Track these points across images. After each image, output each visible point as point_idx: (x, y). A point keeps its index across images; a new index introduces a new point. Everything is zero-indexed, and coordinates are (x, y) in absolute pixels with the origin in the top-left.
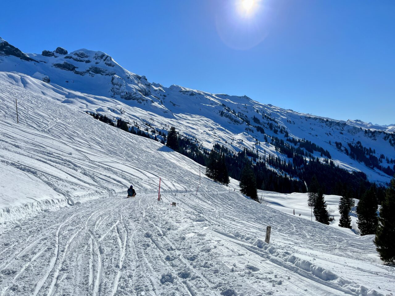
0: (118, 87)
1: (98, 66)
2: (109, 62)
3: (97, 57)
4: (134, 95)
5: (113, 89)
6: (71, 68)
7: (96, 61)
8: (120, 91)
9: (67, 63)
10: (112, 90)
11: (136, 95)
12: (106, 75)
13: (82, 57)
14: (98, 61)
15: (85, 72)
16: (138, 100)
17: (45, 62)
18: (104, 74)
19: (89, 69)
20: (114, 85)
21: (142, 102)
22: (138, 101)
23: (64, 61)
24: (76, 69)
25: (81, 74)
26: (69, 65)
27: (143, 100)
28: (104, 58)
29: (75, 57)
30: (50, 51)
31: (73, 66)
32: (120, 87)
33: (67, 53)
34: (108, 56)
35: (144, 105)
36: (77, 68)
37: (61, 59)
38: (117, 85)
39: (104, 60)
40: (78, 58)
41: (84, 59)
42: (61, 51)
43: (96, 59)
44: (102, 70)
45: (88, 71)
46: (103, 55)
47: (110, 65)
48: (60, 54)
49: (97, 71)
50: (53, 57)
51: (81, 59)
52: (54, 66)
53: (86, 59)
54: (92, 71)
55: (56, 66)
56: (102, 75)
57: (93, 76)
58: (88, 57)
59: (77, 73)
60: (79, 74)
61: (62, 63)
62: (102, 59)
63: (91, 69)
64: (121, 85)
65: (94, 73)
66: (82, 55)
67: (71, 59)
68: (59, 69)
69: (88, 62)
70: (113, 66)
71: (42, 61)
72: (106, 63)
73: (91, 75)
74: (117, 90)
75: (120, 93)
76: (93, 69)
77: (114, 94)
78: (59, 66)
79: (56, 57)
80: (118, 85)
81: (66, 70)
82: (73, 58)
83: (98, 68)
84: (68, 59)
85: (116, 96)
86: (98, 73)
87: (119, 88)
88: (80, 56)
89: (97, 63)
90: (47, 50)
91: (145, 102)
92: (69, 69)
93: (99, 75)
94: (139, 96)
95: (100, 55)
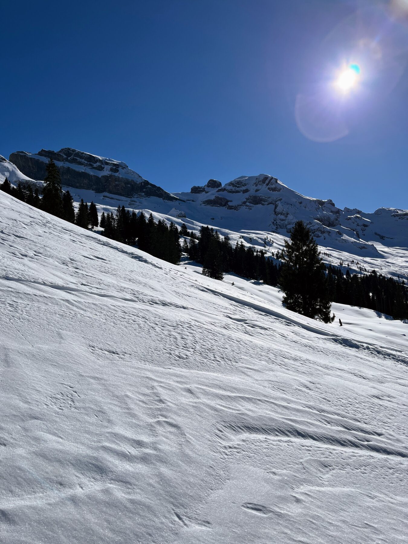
0: (282, 217)
1: (259, 194)
2: (273, 186)
3: (257, 182)
4: (308, 226)
5: (275, 221)
6: (223, 203)
7: (256, 188)
8: (286, 223)
9: (218, 197)
10: (273, 223)
11: (310, 225)
12: (268, 204)
13: (238, 187)
14: (259, 187)
15: (241, 205)
16: (315, 232)
17: (193, 201)
18: (266, 203)
19: (245, 200)
20: (277, 215)
21: (320, 235)
22: (315, 234)
23: (215, 196)
24: (229, 203)
25: (236, 208)
26: (221, 199)
27: (323, 232)
28: (267, 182)
29: (231, 187)
30: (200, 186)
31: (226, 199)
32: (286, 217)
33: (221, 185)
34: (272, 178)
35: (325, 239)
36: (231, 201)
37: (212, 194)
38: (281, 214)
39: (267, 185)
40: (234, 189)
41: (241, 189)
42: (213, 184)
43: (256, 186)
44: (263, 197)
45: (245, 203)
46: (266, 178)
47: (274, 190)
48: (212, 187)
49: (256, 200)
50: (204, 193)
51: (237, 189)
52: (203, 203)
53: (244, 188)
54: (249, 202)
55: (205, 203)
56: (263, 205)
57: (251, 209)
58: (246, 185)
59: (230, 208)
60: (233, 209)
61: (213, 198)
62: (264, 183)
63: (247, 199)
64: (288, 214)
65: (252, 205)
66: (238, 184)
67: (225, 191)
68: (209, 207)
69: (246, 191)
70: (279, 190)
71: (189, 200)
72: (269, 189)
73: (248, 207)
74: (282, 222)
75: (286, 225)
76: (251, 199)
77: (277, 228)
78: (209, 202)
79: (207, 193)
80: (284, 214)
81: (217, 206)
82: (227, 190)
83: (258, 196)
84: (221, 193)
85: (279, 230)
86: (258, 204)
87: (284, 218)
88: (236, 186)
89: (257, 191)
90: (197, 186)
91: (326, 235)
92: (221, 205)
93: (259, 206)
94: (316, 227)
95: (262, 178)
